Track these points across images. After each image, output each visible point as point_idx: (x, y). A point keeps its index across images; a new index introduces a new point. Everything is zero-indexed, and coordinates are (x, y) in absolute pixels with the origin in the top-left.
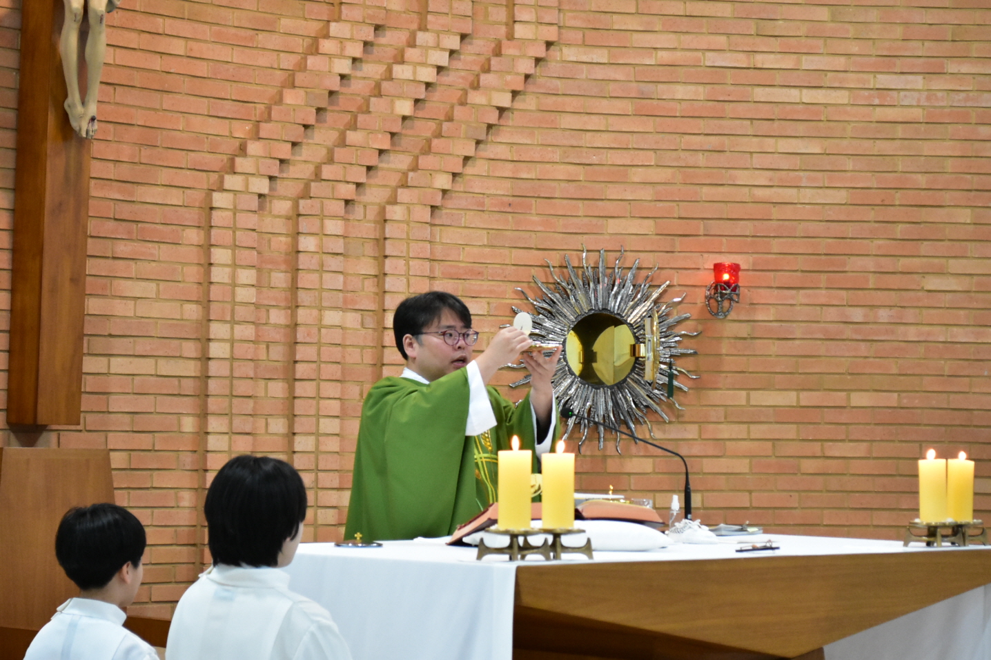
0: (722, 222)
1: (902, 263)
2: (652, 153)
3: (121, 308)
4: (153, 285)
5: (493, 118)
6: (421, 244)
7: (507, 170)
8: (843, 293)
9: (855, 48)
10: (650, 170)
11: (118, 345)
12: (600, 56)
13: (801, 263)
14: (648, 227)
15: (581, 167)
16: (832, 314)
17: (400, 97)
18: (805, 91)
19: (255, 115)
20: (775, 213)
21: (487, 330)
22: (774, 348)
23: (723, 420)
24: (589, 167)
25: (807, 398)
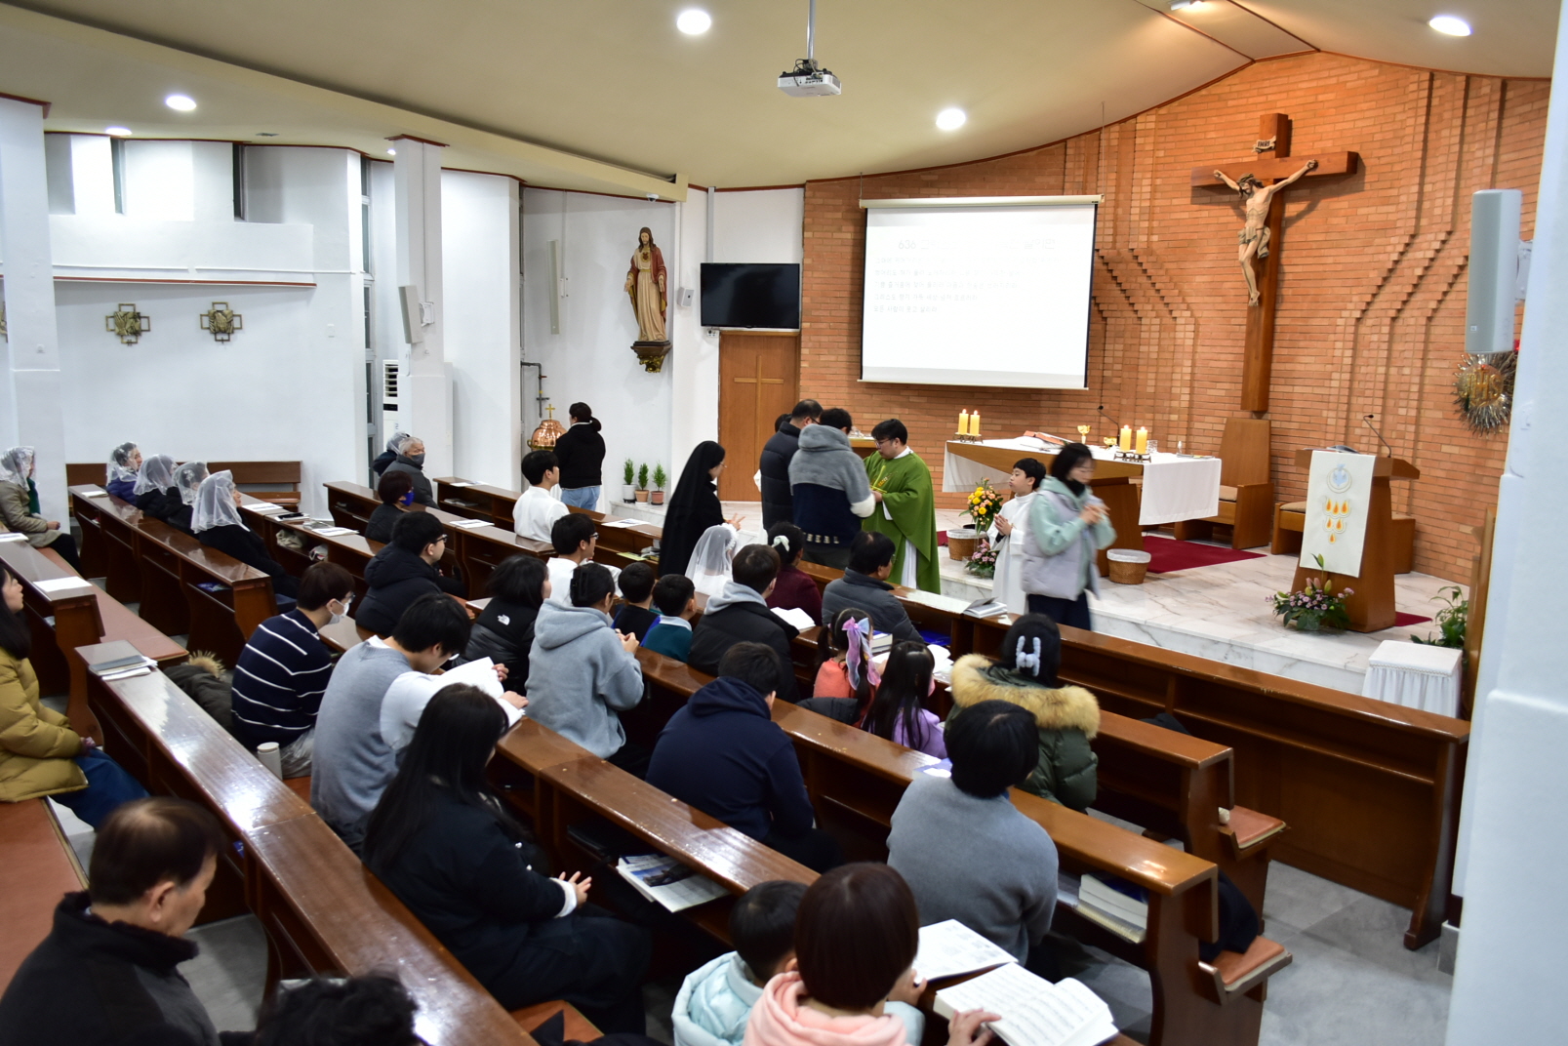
3: (1299, 367)
7: (1462, 297)
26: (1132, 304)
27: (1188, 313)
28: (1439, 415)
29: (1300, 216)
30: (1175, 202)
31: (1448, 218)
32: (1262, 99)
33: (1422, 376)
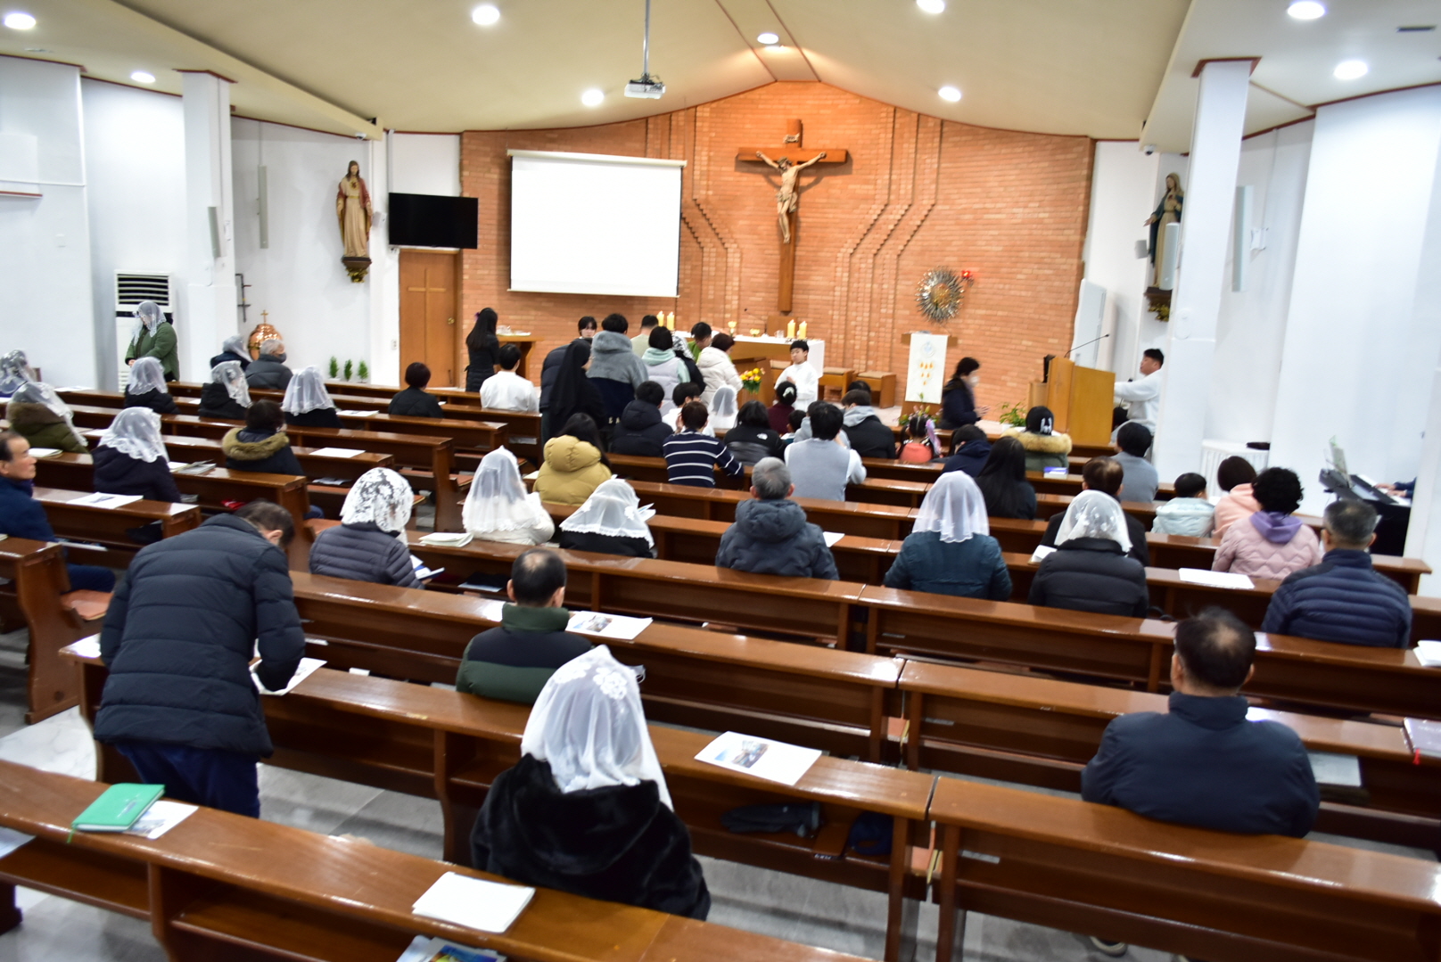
1: (1013, 270)
2: (958, 236)
3: (812, 283)
5: (916, 228)
7: (920, 243)
8: (999, 279)
9: (1008, 200)
10: (958, 242)
11: (811, 292)
12: (947, 207)
13: (990, 270)
14: (955, 259)
15: (940, 241)
16: (996, 286)
18: (996, 215)
20: (985, 254)
21: (912, 289)
22: (982, 296)
24: (942, 241)
25: (989, 312)
26: (697, 238)
27: (735, 246)
28: (907, 312)
29: (809, 186)
30: (724, 169)
31: (909, 196)
32: (782, 107)
33: (895, 289)
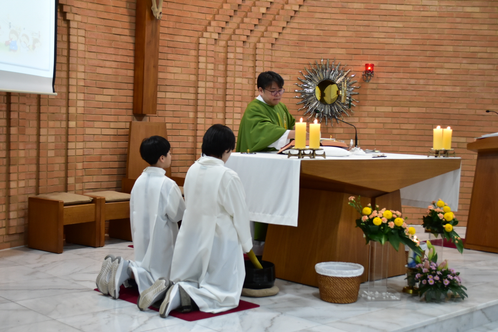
0: (368, 50)
1: (429, 65)
2: (345, 26)
3: (170, 76)
4: (180, 69)
5: (292, 14)
6: (268, 56)
7: (297, 32)
8: (408, 74)
10: (345, 32)
11: (169, 89)
13: (395, 64)
14: (343, 51)
15: (322, 31)
16: (404, 81)
17: (261, 7)
18: (398, 6)
19: (214, 12)
20: (387, 47)
21: (289, 85)
22: (385, 92)
23: (367, 116)
24: (324, 31)
25: (395, 109)
